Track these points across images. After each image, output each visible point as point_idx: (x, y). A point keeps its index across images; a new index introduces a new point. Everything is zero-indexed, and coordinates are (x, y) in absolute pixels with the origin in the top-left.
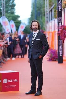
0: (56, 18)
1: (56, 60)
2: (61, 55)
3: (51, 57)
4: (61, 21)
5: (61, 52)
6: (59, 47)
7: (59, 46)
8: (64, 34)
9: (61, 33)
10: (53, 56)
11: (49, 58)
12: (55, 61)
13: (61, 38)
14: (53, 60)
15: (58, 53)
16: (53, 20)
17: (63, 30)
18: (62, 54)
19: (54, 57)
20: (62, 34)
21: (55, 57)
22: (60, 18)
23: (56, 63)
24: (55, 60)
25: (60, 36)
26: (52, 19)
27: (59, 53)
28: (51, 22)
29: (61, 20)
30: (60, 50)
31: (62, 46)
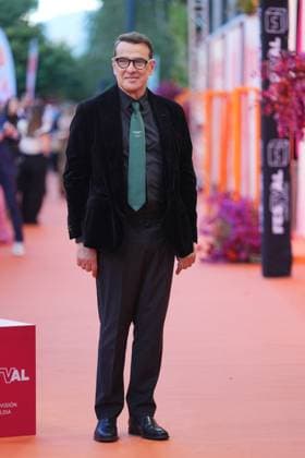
0: (250, 12)
1: (253, 258)
2: (278, 229)
3: (220, 238)
4: (279, 28)
5: (278, 210)
6: (267, 181)
7: (267, 172)
8: (297, 105)
9: (282, 100)
10: (231, 233)
11: (212, 246)
12: (247, 261)
13: (280, 129)
14: (232, 255)
15: (261, 218)
16: (234, 22)
17: (293, 81)
18: (289, 225)
19: (238, 241)
20: (286, 105)
21: (249, 241)
23: (249, 277)
24: (243, 255)
25: (277, 116)
26: (224, 20)
27: (268, 215)
28: (223, 37)
30: (273, 199)
31: (289, 178)
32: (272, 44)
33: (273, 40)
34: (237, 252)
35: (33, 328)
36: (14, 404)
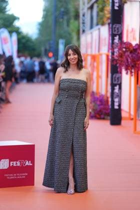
1: (106, 117)
2: (116, 107)
3: (93, 110)
5: (116, 100)
6: (113, 89)
7: (113, 86)
8: (126, 61)
9: (120, 59)
10: (98, 108)
12: (104, 119)
13: (119, 70)
14: (98, 116)
15: (110, 103)
16: (96, 28)
17: (125, 52)
18: (120, 105)
19: (100, 111)
20: (122, 61)
21: (104, 111)
22: (118, 26)
24: (102, 116)
25: (118, 65)
27: (113, 102)
29: (118, 29)
30: (115, 96)
31: (120, 88)
32: (115, 38)
33: (116, 36)
34: (100, 115)
35: (34, 145)
36: (27, 174)
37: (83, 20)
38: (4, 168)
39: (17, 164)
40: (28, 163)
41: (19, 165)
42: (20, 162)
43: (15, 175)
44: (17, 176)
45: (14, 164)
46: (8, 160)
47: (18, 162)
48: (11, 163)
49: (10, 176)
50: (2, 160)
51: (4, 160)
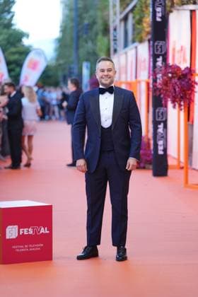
1: (147, 166)
2: (161, 152)
4: (161, 51)
5: (160, 143)
6: (156, 128)
7: (156, 124)
8: (172, 90)
9: (164, 87)
12: (144, 168)
13: (163, 102)
15: (152, 147)
17: (171, 78)
20: (167, 90)
21: (144, 158)
22: (161, 43)
24: (142, 165)
25: (162, 96)
27: (156, 145)
29: (161, 47)
32: (158, 59)
33: (159, 57)
34: (139, 164)
36: (42, 245)
37: (115, 36)
38: (11, 238)
39: (28, 231)
40: (43, 230)
41: (31, 232)
42: (33, 228)
43: (26, 246)
44: (29, 248)
45: (25, 231)
46: (16, 227)
47: (30, 229)
48: (21, 230)
49: (19, 248)
50: (9, 227)
51: (11, 227)
